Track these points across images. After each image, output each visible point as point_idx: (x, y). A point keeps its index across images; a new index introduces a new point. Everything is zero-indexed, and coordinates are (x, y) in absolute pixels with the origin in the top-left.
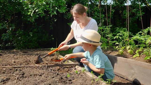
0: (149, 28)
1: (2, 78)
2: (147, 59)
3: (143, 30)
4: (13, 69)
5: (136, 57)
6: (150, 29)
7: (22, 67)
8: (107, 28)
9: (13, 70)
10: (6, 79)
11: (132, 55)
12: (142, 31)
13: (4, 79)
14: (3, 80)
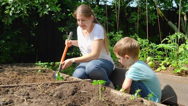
0: (177, 33)
1: (3, 99)
2: (177, 72)
3: (169, 36)
4: (2, 89)
5: (161, 70)
6: (178, 35)
7: (14, 87)
8: (118, 34)
9: (3, 91)
10: (10, 101)
11: (154, 68)
12: (168, 38)
13: (7, 101)
14: (5, 103)
